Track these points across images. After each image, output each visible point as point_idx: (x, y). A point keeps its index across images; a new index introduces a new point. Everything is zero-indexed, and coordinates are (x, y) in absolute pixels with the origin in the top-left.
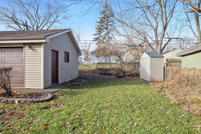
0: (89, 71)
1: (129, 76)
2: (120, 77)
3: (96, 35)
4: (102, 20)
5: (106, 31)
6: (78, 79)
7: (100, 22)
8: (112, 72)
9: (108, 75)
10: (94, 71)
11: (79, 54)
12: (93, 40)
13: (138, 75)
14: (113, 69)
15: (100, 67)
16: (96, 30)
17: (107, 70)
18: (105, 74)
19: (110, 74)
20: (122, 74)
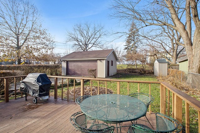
0: (122, 70)
1: (148, 73)
2: (141, 74)
3: (126, 46)
4: (130, 35)
5: (133, 42)
6: (117, 74)
7: (129, 37)
8: (137, 71)
9: (134, 72)
10: (125, 70)
11: (117, 60)
12: (124, 49)
13: (153, 73)
14: (138, 69)
15: (129, 67)
16: (126, 42)
17: (133, 69)
18: (132, 72)
19: (135, 72)
20: (143, 72)
